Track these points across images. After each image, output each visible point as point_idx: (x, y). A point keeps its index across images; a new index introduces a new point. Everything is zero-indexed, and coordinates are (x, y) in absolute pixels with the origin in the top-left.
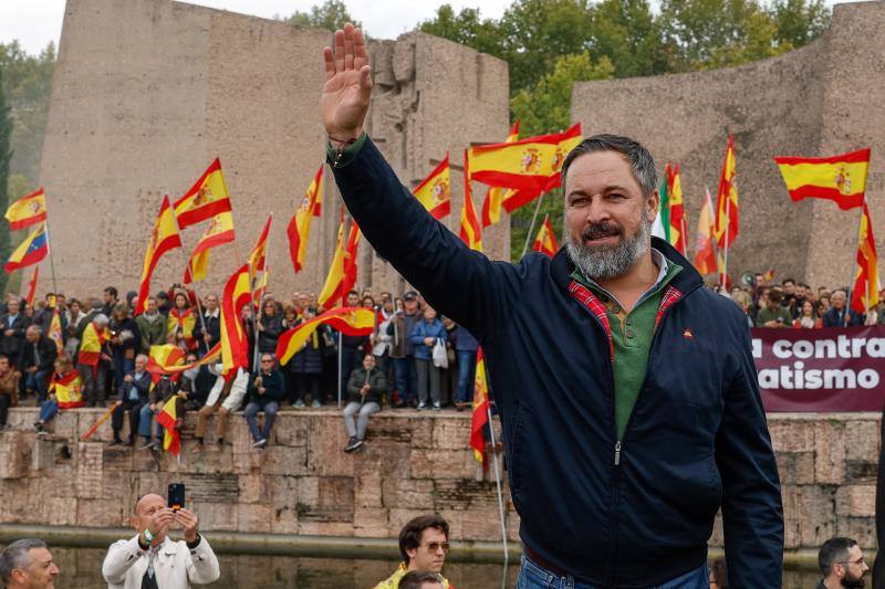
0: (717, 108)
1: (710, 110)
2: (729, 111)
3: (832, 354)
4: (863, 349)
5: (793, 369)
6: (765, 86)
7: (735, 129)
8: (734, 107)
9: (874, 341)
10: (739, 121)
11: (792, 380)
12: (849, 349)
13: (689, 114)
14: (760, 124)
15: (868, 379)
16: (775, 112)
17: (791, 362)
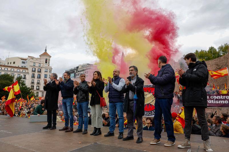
0: (215, 65)
1: (214, 65)
2: (217, 65)
3: (220, 98)
4: (225, 97)
5: (214, 100)
6: (222, 60)
7: (218, 67)
8: (218, 64)
9: (227, 96)
10: (219, 66)
11: (214, 102)
12: (223, 97)
13: (211, 66)
14: (222, 66)
15: (226, 102)
16: (224, 64)
17: (213, 99)
